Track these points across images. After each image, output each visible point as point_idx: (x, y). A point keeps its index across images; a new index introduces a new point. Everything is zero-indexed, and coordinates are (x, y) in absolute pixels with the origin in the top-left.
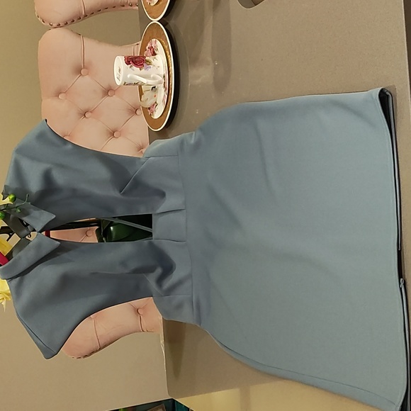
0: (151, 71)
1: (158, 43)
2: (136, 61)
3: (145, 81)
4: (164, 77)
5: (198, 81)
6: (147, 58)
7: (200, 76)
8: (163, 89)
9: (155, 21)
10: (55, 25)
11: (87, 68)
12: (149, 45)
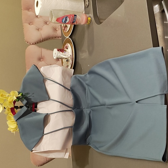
0: (66, 53)
1: (69, 44)
2: (62, 50)
3: (64, 56)
4: (71, 55)
5: (83, 57)
6: (65, 49)
7: (83, 55)
8: (71, 60)
9: (67, 37)
10: (31, 44)
11: (43, 59)
12: (65, 46)
